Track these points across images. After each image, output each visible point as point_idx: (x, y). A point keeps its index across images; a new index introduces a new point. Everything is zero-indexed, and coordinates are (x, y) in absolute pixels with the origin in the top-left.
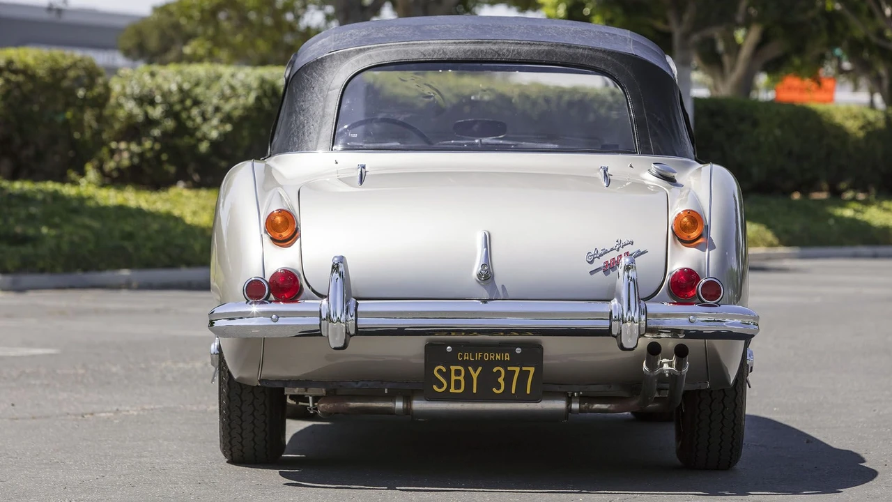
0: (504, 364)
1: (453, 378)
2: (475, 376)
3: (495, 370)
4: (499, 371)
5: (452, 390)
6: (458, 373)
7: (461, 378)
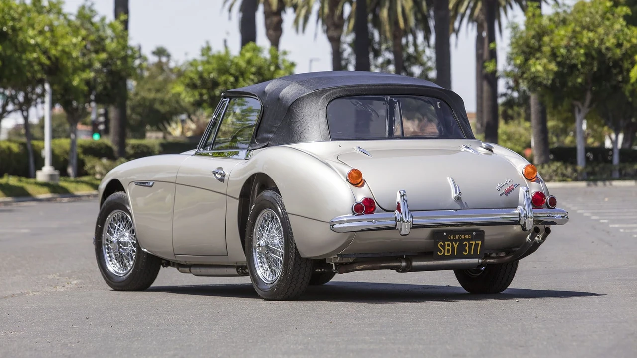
0: (468, 240)
1: (447, 248)
2: (456, 246)
3: (464, 243)
4: (466, 244)
5: (446, 254)
6: (449, 245)
7: (450, 248)
